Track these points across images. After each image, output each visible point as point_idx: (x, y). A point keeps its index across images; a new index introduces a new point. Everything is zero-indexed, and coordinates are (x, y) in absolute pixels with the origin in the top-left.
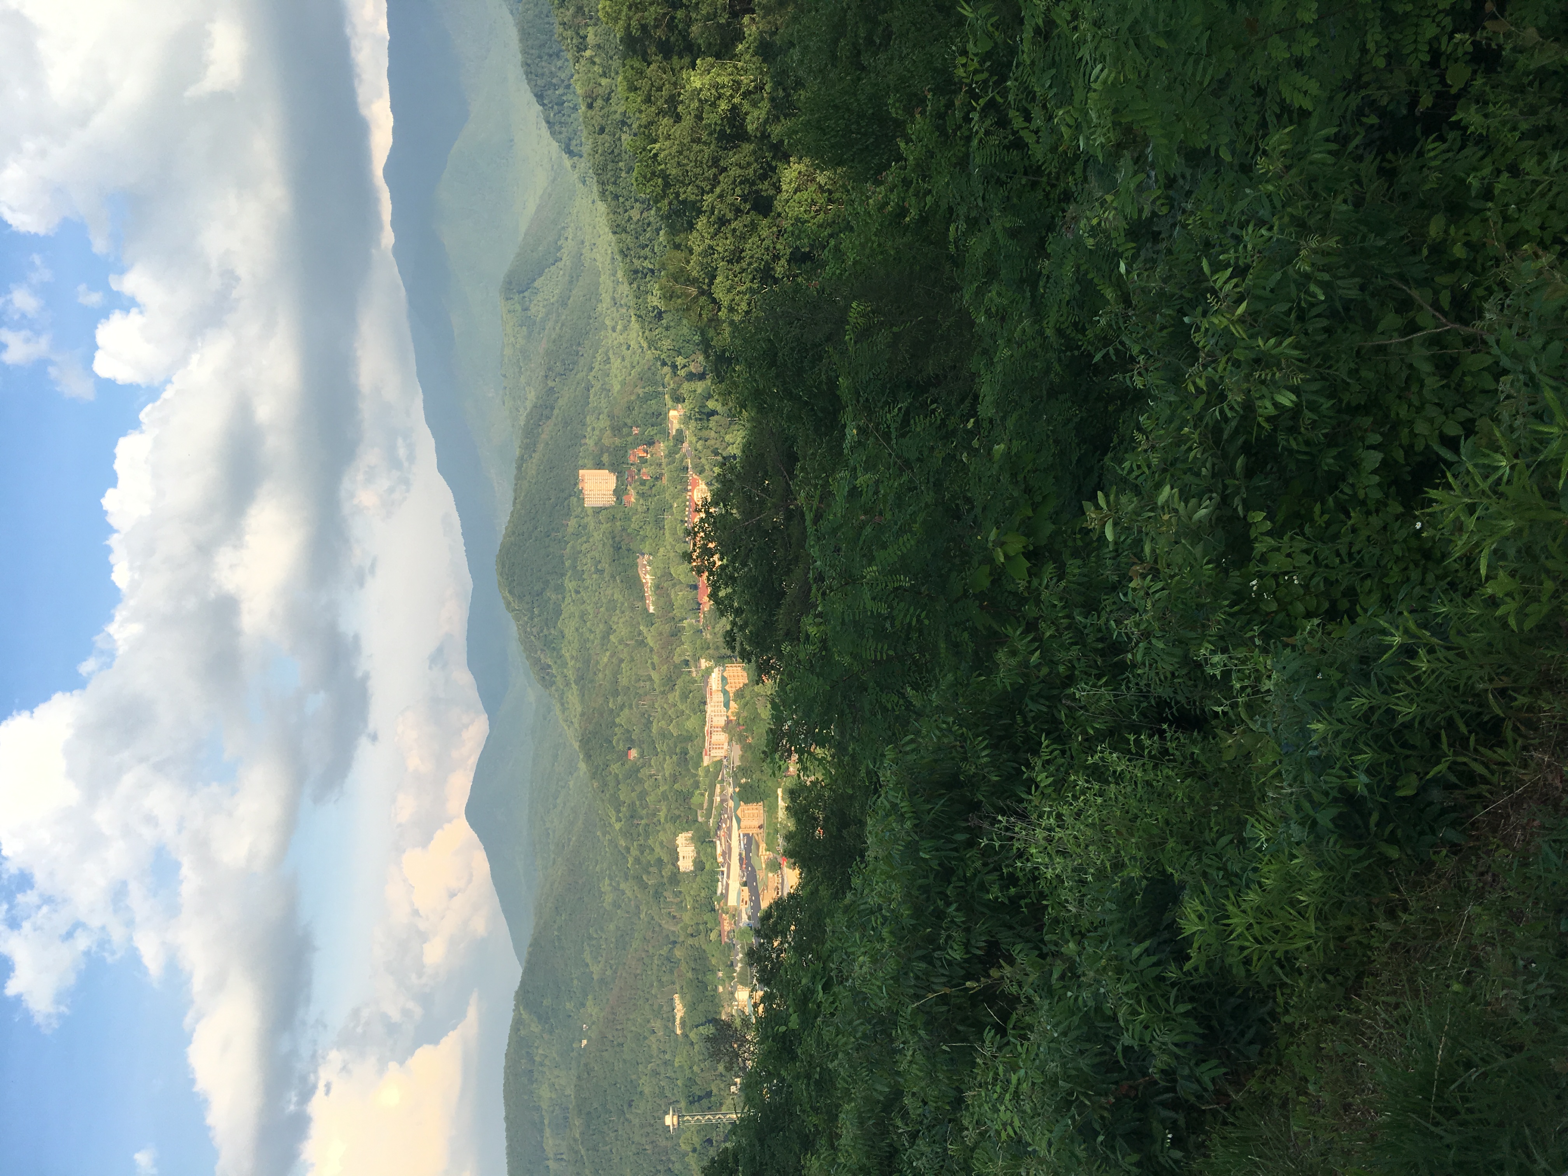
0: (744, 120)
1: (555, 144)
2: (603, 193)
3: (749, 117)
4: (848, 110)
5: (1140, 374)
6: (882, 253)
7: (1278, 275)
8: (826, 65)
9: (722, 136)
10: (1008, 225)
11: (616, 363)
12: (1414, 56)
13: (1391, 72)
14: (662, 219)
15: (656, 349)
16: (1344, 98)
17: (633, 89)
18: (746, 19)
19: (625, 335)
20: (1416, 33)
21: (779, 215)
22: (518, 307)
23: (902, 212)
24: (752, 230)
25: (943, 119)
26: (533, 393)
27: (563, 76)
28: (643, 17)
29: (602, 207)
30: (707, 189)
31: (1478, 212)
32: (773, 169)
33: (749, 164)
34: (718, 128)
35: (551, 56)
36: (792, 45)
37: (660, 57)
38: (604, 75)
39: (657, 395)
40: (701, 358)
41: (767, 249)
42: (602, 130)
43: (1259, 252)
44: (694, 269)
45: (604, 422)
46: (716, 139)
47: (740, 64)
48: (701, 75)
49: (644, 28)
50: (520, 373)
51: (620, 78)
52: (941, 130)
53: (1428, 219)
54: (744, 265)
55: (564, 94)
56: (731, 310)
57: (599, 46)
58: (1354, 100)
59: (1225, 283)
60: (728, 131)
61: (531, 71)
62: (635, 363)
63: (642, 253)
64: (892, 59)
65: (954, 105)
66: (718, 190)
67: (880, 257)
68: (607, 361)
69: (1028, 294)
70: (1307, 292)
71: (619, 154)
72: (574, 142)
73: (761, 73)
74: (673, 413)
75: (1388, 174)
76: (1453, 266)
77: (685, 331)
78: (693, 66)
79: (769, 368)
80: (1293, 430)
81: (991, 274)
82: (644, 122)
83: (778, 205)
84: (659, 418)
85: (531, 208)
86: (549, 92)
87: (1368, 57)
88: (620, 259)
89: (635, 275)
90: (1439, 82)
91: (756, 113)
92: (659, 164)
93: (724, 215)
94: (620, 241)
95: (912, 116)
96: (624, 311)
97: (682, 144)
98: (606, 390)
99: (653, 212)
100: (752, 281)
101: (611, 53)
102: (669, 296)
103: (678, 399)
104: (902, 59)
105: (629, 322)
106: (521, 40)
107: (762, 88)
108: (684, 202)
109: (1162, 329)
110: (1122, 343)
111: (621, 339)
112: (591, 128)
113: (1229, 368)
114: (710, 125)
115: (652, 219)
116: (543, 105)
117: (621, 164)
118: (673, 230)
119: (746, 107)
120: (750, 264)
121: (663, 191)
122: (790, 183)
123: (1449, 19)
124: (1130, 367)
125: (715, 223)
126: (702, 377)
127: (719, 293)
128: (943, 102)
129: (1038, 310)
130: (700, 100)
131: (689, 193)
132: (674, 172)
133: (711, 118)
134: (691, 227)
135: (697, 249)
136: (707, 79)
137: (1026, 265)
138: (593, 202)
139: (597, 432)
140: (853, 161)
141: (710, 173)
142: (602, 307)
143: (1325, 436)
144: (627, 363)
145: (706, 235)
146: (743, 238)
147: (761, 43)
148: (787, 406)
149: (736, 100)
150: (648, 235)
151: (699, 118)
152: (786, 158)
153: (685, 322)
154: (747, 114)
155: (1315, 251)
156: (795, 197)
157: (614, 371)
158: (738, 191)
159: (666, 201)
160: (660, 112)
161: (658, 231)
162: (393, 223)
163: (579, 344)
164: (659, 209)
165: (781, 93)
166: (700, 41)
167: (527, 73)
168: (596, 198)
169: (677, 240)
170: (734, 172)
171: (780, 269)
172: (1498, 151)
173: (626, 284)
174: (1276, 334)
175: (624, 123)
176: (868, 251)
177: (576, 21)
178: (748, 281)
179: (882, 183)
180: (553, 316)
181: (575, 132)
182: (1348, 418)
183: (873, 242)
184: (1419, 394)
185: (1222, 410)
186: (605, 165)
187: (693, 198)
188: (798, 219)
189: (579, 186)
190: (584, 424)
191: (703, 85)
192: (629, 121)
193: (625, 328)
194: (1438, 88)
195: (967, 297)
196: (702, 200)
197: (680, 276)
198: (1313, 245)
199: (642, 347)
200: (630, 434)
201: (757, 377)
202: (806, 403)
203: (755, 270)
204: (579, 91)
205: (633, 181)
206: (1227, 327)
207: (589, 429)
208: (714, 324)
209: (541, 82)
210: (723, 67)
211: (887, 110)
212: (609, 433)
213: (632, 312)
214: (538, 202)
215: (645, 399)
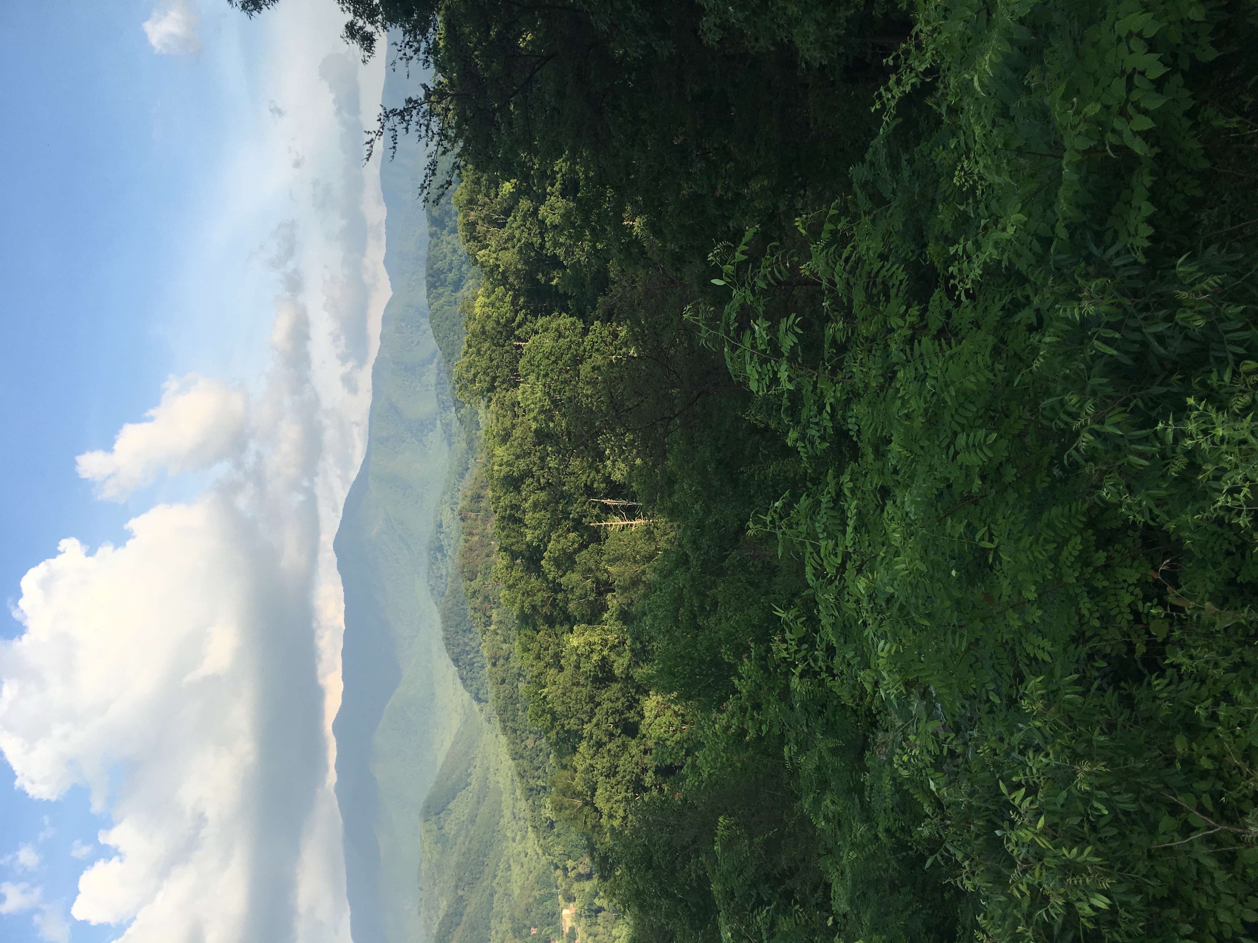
0: (612, 666)
1: (467, 695)
2: (504, 729)
3: (615, 664)
4: (692, 658)
5: (968, 878)
6: (730, 766)
7: (1064, 794)
8: (672, 627)
9: (596, 679)
10: (831, 745)
11: (516, 870)
12: (1120, 616)
13: (1107, 628)
14: (551, 746)
15: (549, 855)
16: (1076, 649)
17: (526, 650)
18: (609, 596)
19: (523, 845)
20: (1117, 600)
21: (644, 736)
22: (434, 827)
23: (743, 733)
24: (623, 749)
25: (765, 660)
26: (445, 903)
27: (474, 644)
28: (533, 601)
29: (503, 739)
30: (586, 720)
31: (1211, 730)
32: (637, 701)
33: (618, 699)
34: (592, 674)
35: (464, 631)
36: (644, 614)
37: (546, 627)
38: (505, 641)
39: (552, 896)
40: (587, 860)
41: (637, 764)
42: (503, 681)
43: (1043, 774)
44: (579, 784)
45: (506, 925)
46: (592, 682)
47: (606, 627)
48: (578, 637)
49: (534, 607)
50: (435, 884)
51: (517, 643)
52: (765, 668)
53: (1172, 737)
54: (619, 777)
55: (474, 657)
56: (611, 816)
57: (501, 622)
58: (1084, 650)
59: (1022, 800)
60: (600, 675)
61: (449, 643)
62: (532, 869)
63: (536, 774)
64: (720, 619)
65: (772, 650)
66: (594, 721)
67: (729, 769)
68: (509, 869)
69: (857, 801)
70: (1093, 807)
71: (517, 698)
72: (482, 692)
73: (623, 632)
74: (565, 912)
75: (1128, 701)
76: (1204, 775)
77: (573, 836)
78: (572, 631)
79: (647, 871)
80: (1113, 924)
81: (824, 785)
82: (535, 673)
83: (643, 729)
84: (553, 917)
85: (447, 745)
86: (463, 657)
87: (1086, 620)
88: (518, 780)
89: (532, 792)
90: (1146, 633)
91: (621, 661)
92: (548, 704)
93: (600, 740)
94: (518, 766)
95: (741, 659)
96: (522, 823)
97: (565, 688)
98: (508, 895)
99: (544, 740)
100: (626, 791)
101: (509, 626)
102: (559, 808)
103: (570, 899)
104: (727, 619)
105: (527, 832)
106: (443, 622)
107: (624, 643)
108: (568, 731)
109: (978, 836)
110: (947, 851)
111: (520, 848)
112: (494, 680)
113: (1044, 874)
114: (586, 672)
115: (543, 746)
116: (459, 666)
117: (518, 705)
118: (560, 754)
119: (613, 656)
120: (624, 777)
121: (551, 723)
122: (651, 711)
123: (1138, 589)
124: (958, 872)
125: (594, 745)
126: (589, 877)
127: (600, 803)
128: (763, 648)
129: (868, 816)
130: (577, 655)
131: (572, 724)
132: (560, 709)
133: (586, 667)
134: (575, 750)
135: (580, 768)
136: (582, 640)
137: (852, 777)
138: (497, 736)
139: (500, 935)
140: (699, 696)
141: (588, 708)
142: (504, 821)
143: (1142, 928)
144: (525, 869)
145: (586, 756)
146: (616, 756)
147: (621, 612)
148: (665, 903)
149: (605, 653)
150: (540, 759)
151: (578, 667)
152: (646, 693)
153: (573, 829)
154: (613, 662)
155: (1089, 774)
156: (656, 721)
157: (514, 877)
158: (611, 719)
159: (554, 732)
160: (548, 665)
161: (548, 755)
162: (337, 767)
163: (485, 856)
164: (548, 738)
165: (639, 646)
166: (576, 613)
167: (447, 645)
168: (499, 733)
169: (564, 761)
170: (607, 705)
171: (648, 779)
172: (1209, 682)
173: (523, 800)
174: (1076, 843)
175: (520, 675)
176: (719, 765)
177: (484, 606)
178: (623, 791)
179: (724, 711)
180: (463, 833)
181: (483, 684)
182: (1157, 909)
183: (723, 757)
184: (1212, 885)
185: (1047, 912)
186: (506, 707)
187: (575, 727)
188: (659, 738)
189: (486, 724)
190: (488, 928)
191: (580, 644)
192: (524, 673)
193: (524, 838)
194: (1145, 637)
195: (806, 806)
196: (583, 729)
197: (568, 791)
198: (1087, 769)
199: (537, 854)
200: (528, 935)
201: (637, 879)
202: (681, 900)
203: (629, 781)
204: (486, 654)
205: (528, 718)
206: (1033, 839)
207: (493, 933)
208: (597, 829)
209: (457, 650)
210: (593, 630)
211: (721, 657)
212: (510, 935)
213: (528, 824)
214: (453, 740)
215: (541, 901)
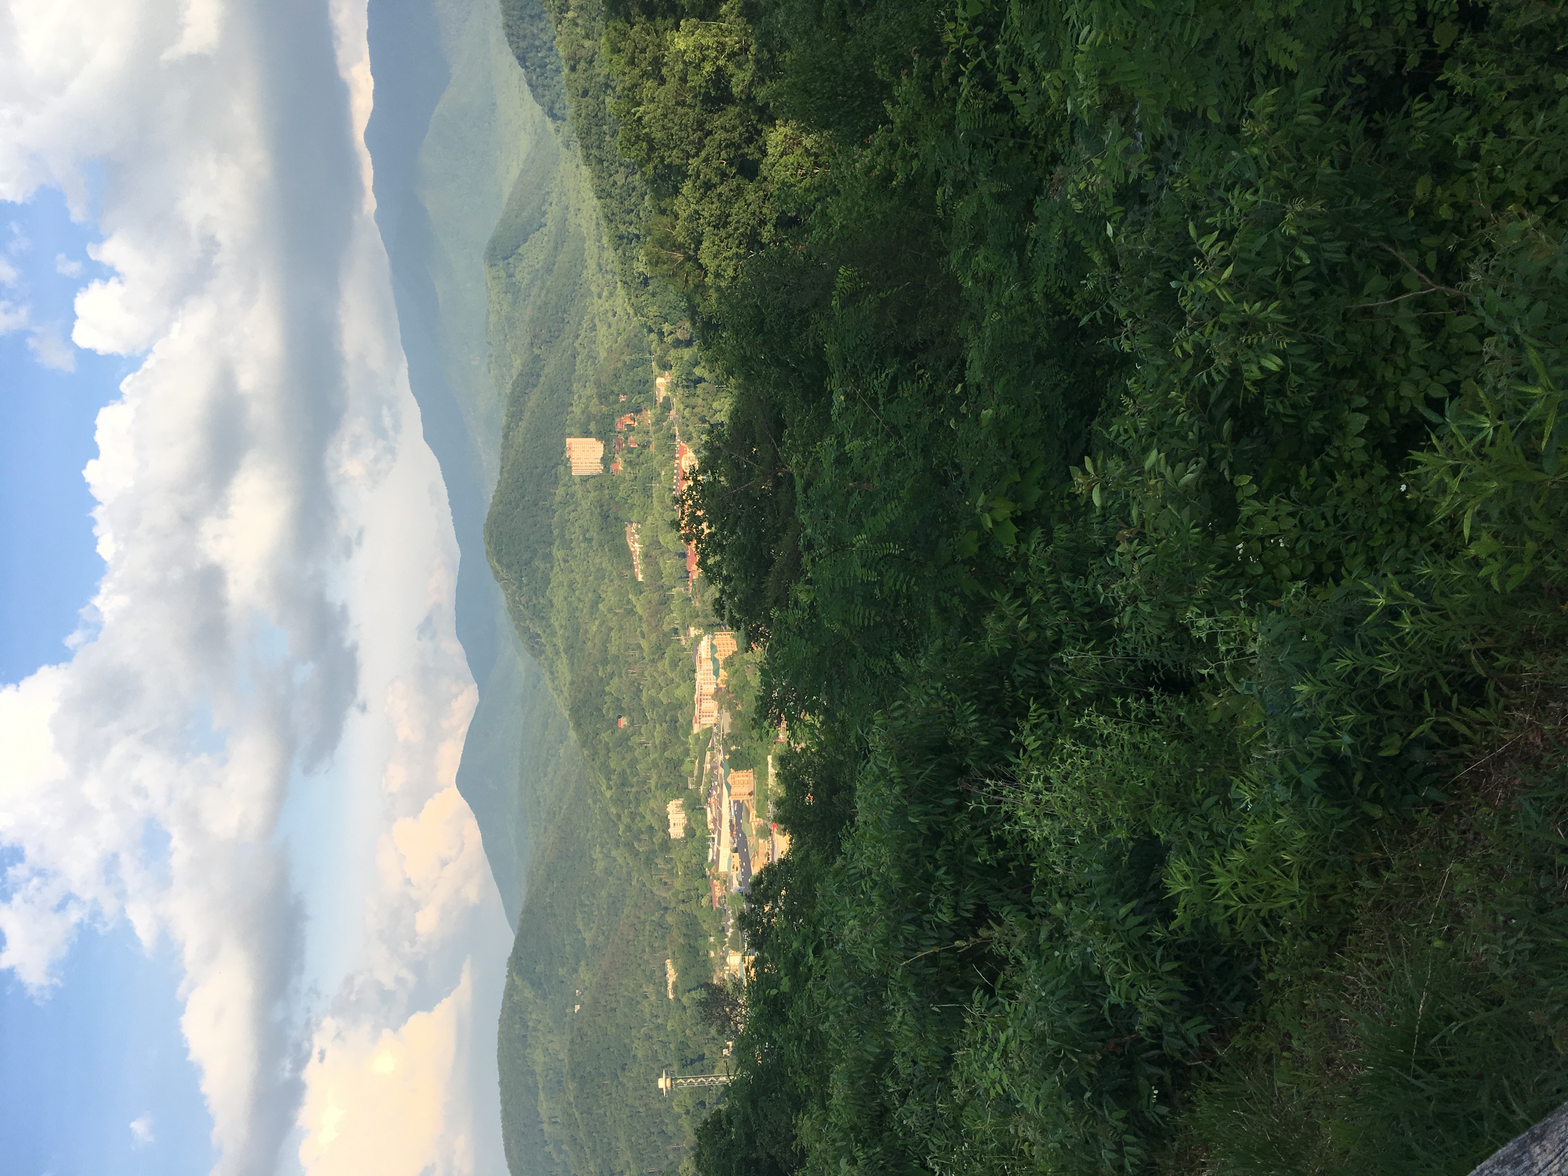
0: (729, 82)
1: (538, 108)
2: (587, 157)
3: (734, 80)
4: (834, 72)
5: (1127, 337)
6: (869, 217)
7: (1264, 239)
8: (812, 26)
9: (707, 99)
10: (994, 190)
11: (602, 330)
12: (1401, 15)
13: (1378, 31)
14: (647, 183)
15: (642, 316)
16: (1331, 58)
17: (616, 50)
19: (611, 302)
21: (765, 179)
22: (502, 274)
23: (890, 176)
24: (738, 194)
25: (930, 81)
26: (519, 361)
27: (545, 38)
29: (586, 171)
30: (692, 152)
31: (1464, 172)
32: (759, 132)
33: (734, 128)
34: (702, 91)
35: (532, 17)
37: (643, 19)
38: (587, 36)
39: (644, 362)
40: (688, 325)
41: (754, 214)
42: (585, 93)
43: (1246, 215)
44: (680, 235)
45: (590, 390)
46: (701, 101)
47: (724, 25)
48: (685, 36)
50: (506, 340)
51: (603, 40)
52: (928, 92)
53: (1415, 180)
54: (730, 229)
55: (545, 57)
56: (717, 275)
57: (581, 8)
58: (1341, 61)
59: (1212, 246)
60: (713, 94)
61: (513, 34)
62: (621, 330)
63: (627, 218)
64: (878, 19)
65: (941, 66)
66: (703, 154)
67: (867, 222)
68: (593, 328)
69: (1015, 258)
70: (1294, 256)
71: (603, 118)
72: (557, 106)
73: (746, 34)
74: (660, 381)
75: (1375, 134)
76: (1439, 227)
77: (672, 297)
78: (677, 27)
79: (756, 335)
80: (1279, 393)
81: (979, 238)
82: (627, 84)
83: (764, 170)
84: (645, 386)
85: (515, 173)
86: (531, 55)
87: (1355, 16)
88: (605, 224)
89: (621, 240)
90: (1426, 42)
91: (741, 76)
92: (644, 128)
93: (710, 180)
94: (605, 206)
95: (899, 78)
96: (609, 277)
97: (666, 107)
98: (592, 357)
99: (638, 176)
100: (738, 247)
101: (594, 15)
102: (655, 261)
103: (665, 366)
104: (888, 19)
105: (615, 288)
106: (502, 2)
107: (747, 50)
108: (669, 166)
109: (1149, 292)
110: (1110, 307)
111: (607, 306)
112: (575, 91)
113: (1215, 334)
114: (695, 87)
115: (636, 183)
116: (526, 67)
117: (605, 127)
118: (658, 195)
119: (731, 68)
120: (737, 229)
121: (648, 155)
122: (776, 147)
124: (1117, 330)
125: (701, 187)
126: (689, 343)
127: (705, 258)
128: (929, 63)
129: (1025, 276)
130: (684, 62)
131: (674, 157)
132: (659, 135)
133: (695, 80)
134: (676, 191)
135: (683, 215)
136: (691, 41)
137: (1014, 229)
138: (577, 166)
139: (584, 400)
140: (839, 124)
141: (695, 137)
142: (588, 273)
143: (1312, 398)
144: (613, 330)
145: (691, 200)
146: (729, 202)
147: (746, 3)
148: (774, 372)
149: (721, 62)
150: (633, 200)
151: (684, 80)
152: (771, 121)
153: (671, 287)
154: (732, 76)
155: (1299, 215)
156: (782, 161)
157: (600, 338)
158: (724, 154)
159: (651, 166)
160: (644, 75)
161: (643, 196)
162: (375, 189)
163: (565, 311)
164: (644, 174)
165: (766, 55)
167: (509, 35)
168: (581, 162)
169: (663, 205)
170: (720, 135)
171: (767, 234)
172: (1485, 109)
173: (612, 250)
174: (1262, 298)
175: (607, 86)
176: (855, 215)
178: (734, 246)
179: (868, 146)
180: (538, 283)
181: (558, 95)
182: (1334, 381)
183: (860, 206)
184: (1405, 356)
185: (1209, 376)
186: (589, 130)
187: (678, 162)
188: (784, 183)
189: (563, 150)
190: (570, 392)
191: (688, 46)
192: (613, 84)
193: (611, 294)
194: (1425, 47)
195: (954, 261)
196: (688, 164)
197: (666, 242)
198: (1299, 209)
199: (628, 314)
200: (617, 402)
201: (744, 344)
202: (794, 369)
203: (742, 234)
204: (562, 53)
205: (618, 145)
206: (1213, 291)
207: (576, 397)
208: (700, 290)
209: (523, 44)
210: (707, 28)
211: (873, 72)
212: (595, 400)
213: (617, 278)
214: (521, 166)
215: (633, 366)
